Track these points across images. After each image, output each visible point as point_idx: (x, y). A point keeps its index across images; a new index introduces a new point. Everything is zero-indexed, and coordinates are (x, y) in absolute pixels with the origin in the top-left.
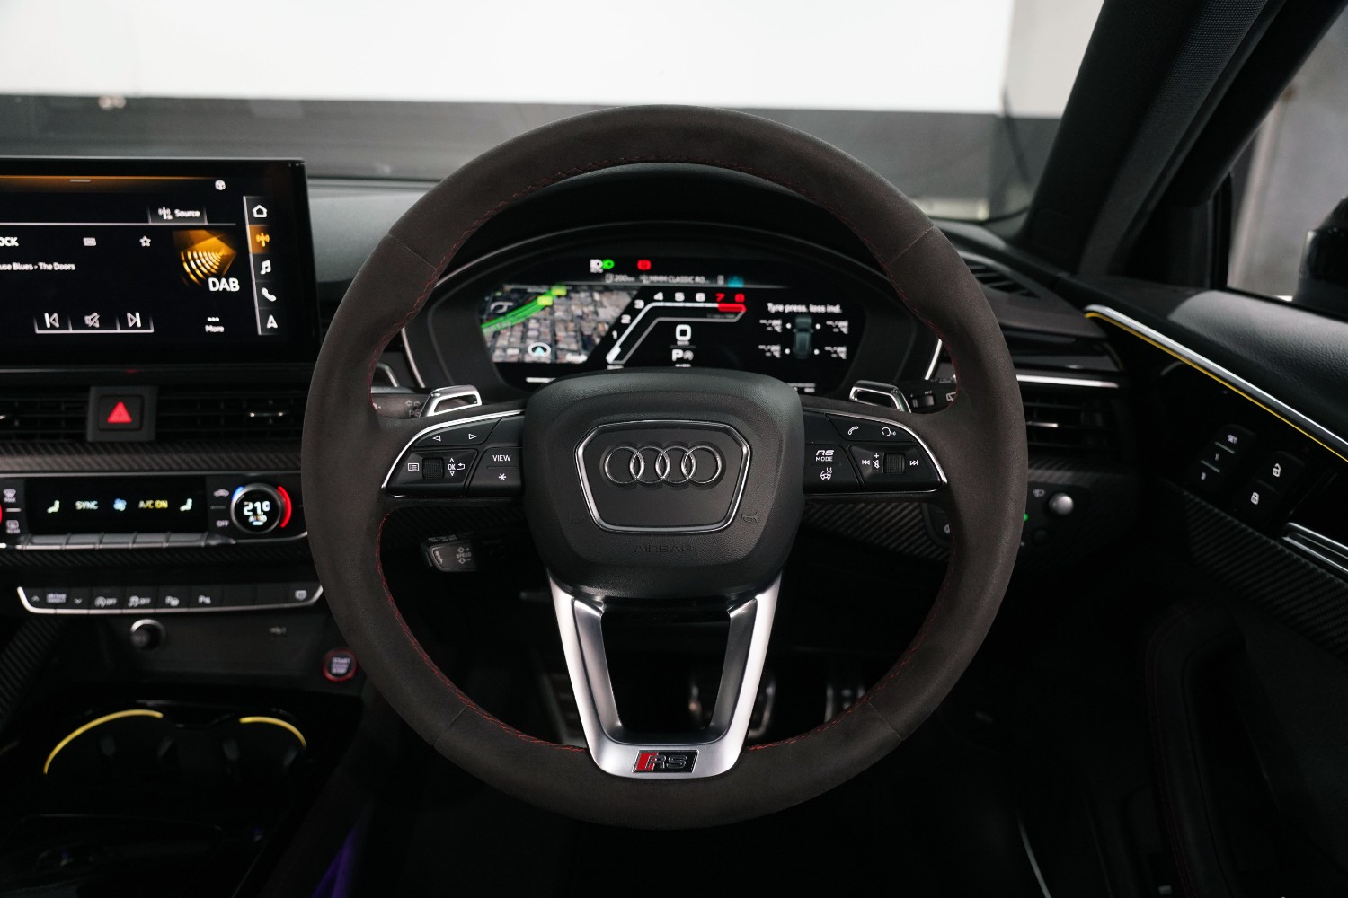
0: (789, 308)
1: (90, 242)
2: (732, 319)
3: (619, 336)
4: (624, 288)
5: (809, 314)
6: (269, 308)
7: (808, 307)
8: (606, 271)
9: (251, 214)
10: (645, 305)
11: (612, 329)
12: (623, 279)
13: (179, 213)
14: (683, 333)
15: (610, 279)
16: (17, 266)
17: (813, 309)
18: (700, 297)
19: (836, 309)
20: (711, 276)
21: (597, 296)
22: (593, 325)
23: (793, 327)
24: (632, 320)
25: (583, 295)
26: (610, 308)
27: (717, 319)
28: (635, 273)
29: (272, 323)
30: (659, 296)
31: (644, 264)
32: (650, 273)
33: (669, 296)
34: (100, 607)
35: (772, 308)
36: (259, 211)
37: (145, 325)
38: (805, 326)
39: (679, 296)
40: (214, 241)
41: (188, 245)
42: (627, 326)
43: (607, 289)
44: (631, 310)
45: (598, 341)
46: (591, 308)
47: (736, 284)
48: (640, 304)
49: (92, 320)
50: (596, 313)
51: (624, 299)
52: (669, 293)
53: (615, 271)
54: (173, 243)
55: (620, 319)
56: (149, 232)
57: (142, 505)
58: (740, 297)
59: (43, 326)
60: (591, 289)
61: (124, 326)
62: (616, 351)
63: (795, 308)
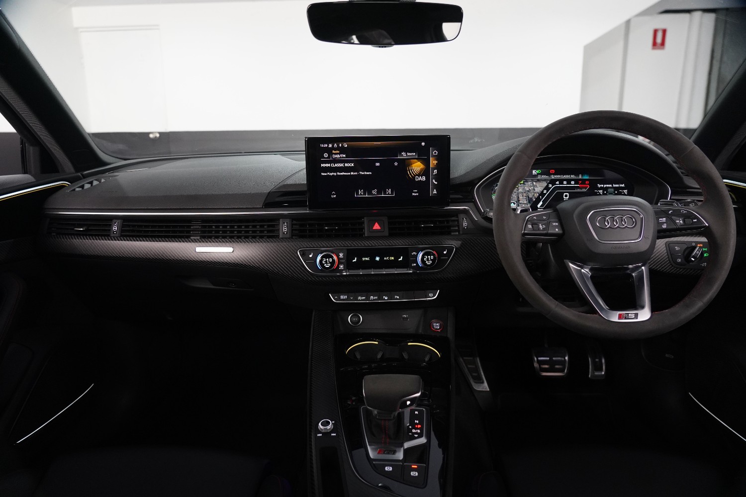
0: (605, 186)
1: (378, 164)
2: (584, 190)
3: (542, 198)
4: (545, 180)
5: (613, 187)
6: (435, 186)
7: (612, 185)
8: (538, 174)
9: (432, 153)
10: (552, 186)
11: (539, 195)
12: (544, 177)
13: (408, 154)
14: (566, 196)
15: (539, 177)
16: (352, 173)
18: (573, 182)
19: (623, 185)
20: (577, 175)
21: (534, 183)
22: (533, 194)
23: (607, 192)
24: (547, 192)
25: (529, 183)
26: (539, 187)
27: (579, 190)
28: (549, 174)
29: (435, 192)
30: (558, 183)
31: (552, 171)
32: (554, 174)
34: (359, 300)
35: (599, 186)
36: (436, 153)
37: (392, 193)
38: (612, 192)
39: (565, 182)
40: (419, 163)
41: (410, 164)
42: (546, 194)
43: (538, 181)
44: (547, 188)
45: (534, 200)
46: (532, 188)
47: (586, 177)
48: (550, 186)
49: (374, 192)
50: (534, 190)
51: (545, 184)
52: (561, 181)
53: (541, 174)
54: (405, 164)
55: (543, 191)
56: (398, 161)
57: (385, 258)
58: (587, 182)
59: (357, 194)
60: (533, 181)
61: (385, 193)
62: (541, 203)
63: (608, 186)
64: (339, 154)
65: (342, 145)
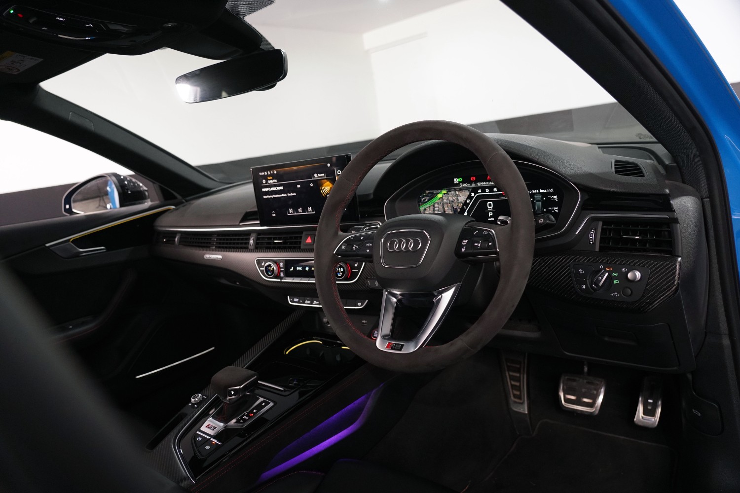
1: (299, 186)
3: (467, 208)
4: (467, 189)
5: (540, 193)
7: (539, 191)
8: (460, 182)
9: (337, 173)
10: (475, 195)
11: (463, 205)
12: (466, 185)
13: (319, 175)
14: (490, 205)
15: (461, 186)
16: (283, 195)
17: (542, 191)
18: (495, 190)
19: (552, 190)
21: (457, 193)
22: (457, 204)
23: (534, 199)
24: (470, 201)
25: (452, 192)
26: (462, 197)
27: (502, 198)
28: (470, 182)
30: (480, 191)
31: (473, 179)
32: (475, 182)
33: (483, 191)
34: (306, 304)
36: (339, 172)
37: (313, 211)
38: (539, 199)
39: (487, 190)
40: (328, 183)
41: (322, 185)
42: (469, 203)
43: (461, 189)
44: (470, 197)
45: (459, 210)
46: (456, 197)
48: (473, 194)
49: (300, 210)
50: (458, 199)
51: (467, 193)
53: (463, 182)
54: (318, 184)
55: (466, 201)
56: (312, 181)
59: (289, 213)
60: (455, 190)
61: (308, 212)
63: (534, 191)
64: (272, 179)
65: (273, 172)
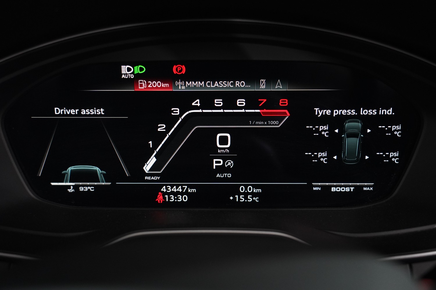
0: (336, 112)
2: (275, 125)
3: (155, 146)
5: (358, 117)
7: (358, 111)
8: (138, 77)
10: (181, 114)
12: (156, 85)
14: (224, 140)
17: (363, 112)
18: (241, 102)
19: (389, 112)
20: (253, 80)
23: (342, 131)
24: (168, 129)
27: (260, 125)
30: (197, 103)
31: (178, 69)
32: (185, 78)
33: (208, 102)
35: (319, 112)
38: (356, 131)
39: (219, 102)
42: (164, 134)
47: (279, 87)
48: (176, 111)
53: (147, 77)
58: (284, 102)
62: (152, 161)
63: (344, 112)
